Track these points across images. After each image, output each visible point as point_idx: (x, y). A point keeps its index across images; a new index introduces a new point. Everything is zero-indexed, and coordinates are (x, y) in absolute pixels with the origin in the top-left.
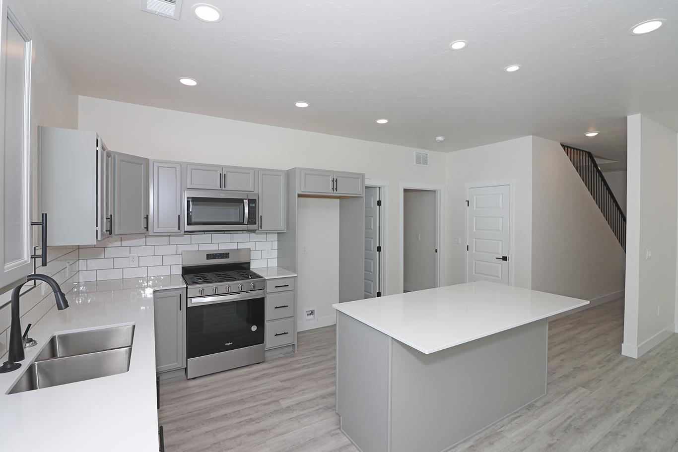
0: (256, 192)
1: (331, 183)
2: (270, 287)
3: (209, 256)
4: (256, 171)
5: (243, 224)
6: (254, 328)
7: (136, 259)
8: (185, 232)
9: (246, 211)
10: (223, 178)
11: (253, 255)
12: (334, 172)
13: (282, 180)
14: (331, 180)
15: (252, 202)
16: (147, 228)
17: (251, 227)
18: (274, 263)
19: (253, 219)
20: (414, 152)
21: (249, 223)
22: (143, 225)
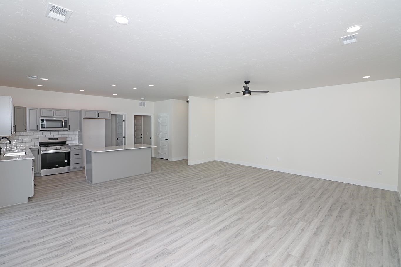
0: (68, 117)
1: (96, 114)
2: (72, 148)
3: (50, 139)
4: (67, 111)
5: (62, 128)
6: (66, 161)
7: (21, 140)
8: (40, 131)
9: (63, 124)
10: (54, 113)
11: (67, 139)
12: (97, 111)
13: (78, 113)
14: (96, 113)
15: (66, 121)
16: (26, 129)
17: (65, 129)
18: (77, 142)
19: (66, 126)
20: (139, 102)
21: (64, 128)
22: (24, 128)
